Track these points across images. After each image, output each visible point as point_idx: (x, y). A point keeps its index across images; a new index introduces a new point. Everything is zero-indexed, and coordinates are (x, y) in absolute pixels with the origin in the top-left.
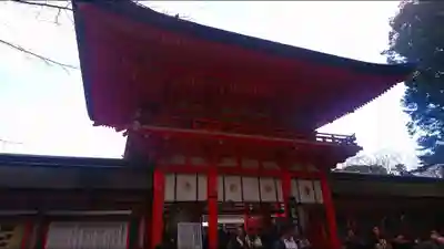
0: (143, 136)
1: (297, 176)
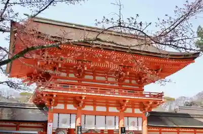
0: (42, 95)
1: (128, 116)
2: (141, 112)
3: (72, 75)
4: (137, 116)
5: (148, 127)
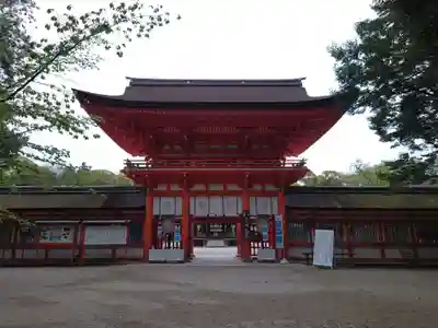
2: (276, 189)
3: (178, 147)
4: (271, 194)
5: (288, 208)
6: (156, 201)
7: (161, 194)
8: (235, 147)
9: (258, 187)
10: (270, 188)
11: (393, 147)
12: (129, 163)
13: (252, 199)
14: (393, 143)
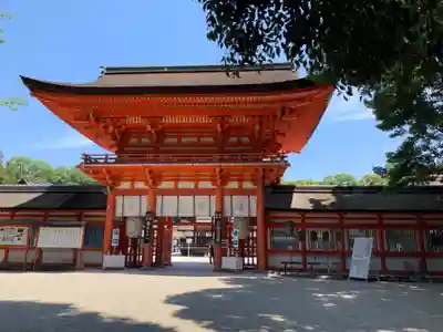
1: (233, 192)
2: (254, 187)
3: (144, 141)
4: (249, 193)
5: (267, 211)
6: (119, 199)
7: (125, 193)
8: (211, 140)
9: (233, 185)
10: (248, 185)
11: (392, 136)
12: (87, 158)
13: (227, 199)
14: (393, 132)
